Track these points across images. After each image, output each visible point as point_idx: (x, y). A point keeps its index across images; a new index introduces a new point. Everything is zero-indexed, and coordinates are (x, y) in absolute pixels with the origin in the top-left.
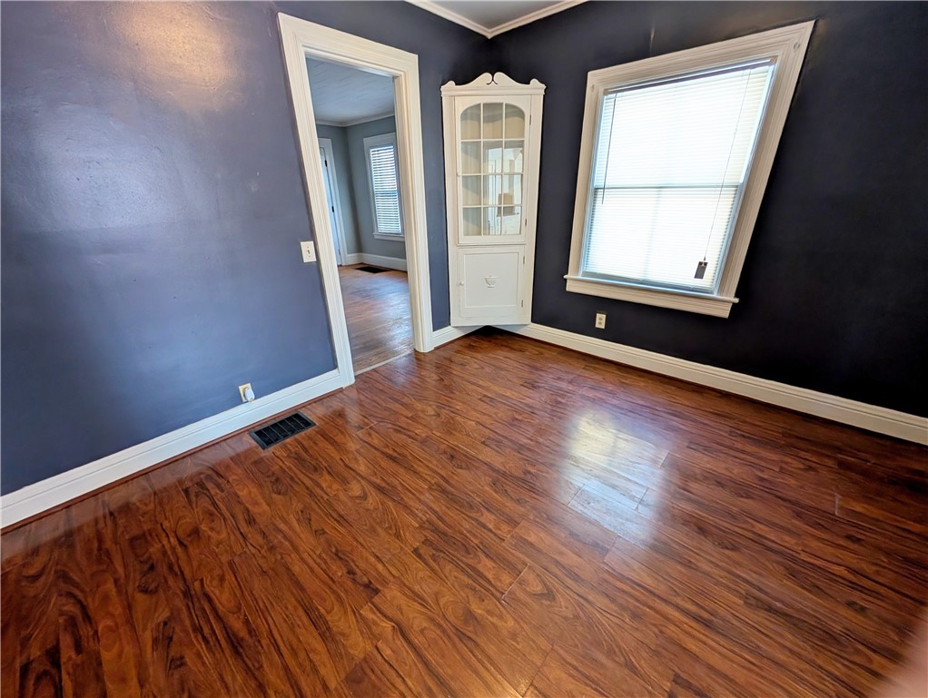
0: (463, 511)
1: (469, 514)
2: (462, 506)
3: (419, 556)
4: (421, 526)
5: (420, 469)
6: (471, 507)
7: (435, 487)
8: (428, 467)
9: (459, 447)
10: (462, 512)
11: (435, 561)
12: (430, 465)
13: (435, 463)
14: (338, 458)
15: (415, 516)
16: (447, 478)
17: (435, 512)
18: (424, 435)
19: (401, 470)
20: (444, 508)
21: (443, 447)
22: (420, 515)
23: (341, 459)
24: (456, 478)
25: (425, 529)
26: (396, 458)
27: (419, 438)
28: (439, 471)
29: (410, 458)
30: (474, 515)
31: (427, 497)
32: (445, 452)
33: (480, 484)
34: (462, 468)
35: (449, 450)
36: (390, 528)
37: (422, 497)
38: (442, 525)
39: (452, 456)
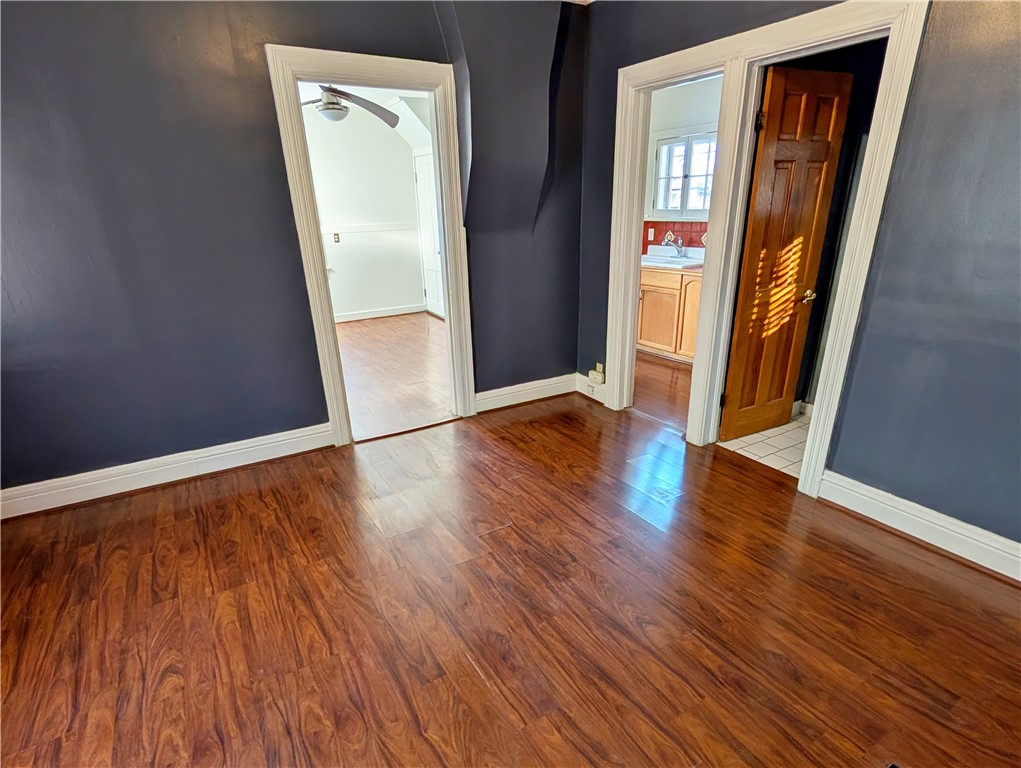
0: (517, 583)
1: (512, 579)
2: (516, 588)
3: (571, 556)
4: (568, 578)
5: (560, 646)
6: (507, 586)
7: (543, 615)
8: (548, 648)
9: (487, 674)
10: (519, 582)
11: (558, 551)
12: (544, 650)
13: (534, 653)
14: (708, 699)
15: (573, 587)
16: (524, 626)
17: (550, 588)
18: (544, 722)
19: (590, 650)
20: (538, 590)
21: (515, 683)
22: (568, 588)
23: (702, 697)
24: (512, 622)
25: (563, 574)
26: (601, 679)
27: (554, 714)
28: (531, 636)
29: (575, 671)
30: (508, 577)
31: (555, 604)
32: (513, 669)
33: (484, 608)
34: (499, 635)
35: (506, 672)
36: (601, 582)
37: (563, 606)
38: (545, 575)
39: (504, 659)
